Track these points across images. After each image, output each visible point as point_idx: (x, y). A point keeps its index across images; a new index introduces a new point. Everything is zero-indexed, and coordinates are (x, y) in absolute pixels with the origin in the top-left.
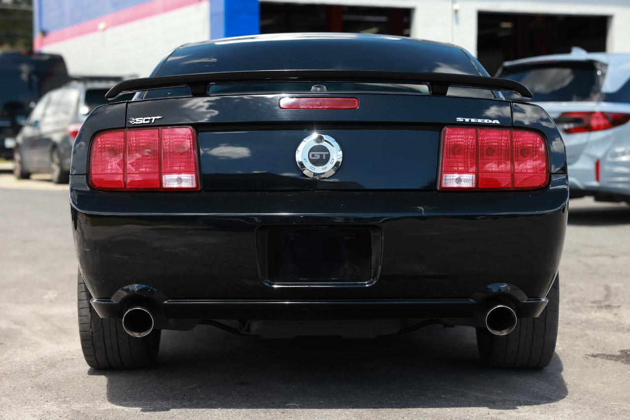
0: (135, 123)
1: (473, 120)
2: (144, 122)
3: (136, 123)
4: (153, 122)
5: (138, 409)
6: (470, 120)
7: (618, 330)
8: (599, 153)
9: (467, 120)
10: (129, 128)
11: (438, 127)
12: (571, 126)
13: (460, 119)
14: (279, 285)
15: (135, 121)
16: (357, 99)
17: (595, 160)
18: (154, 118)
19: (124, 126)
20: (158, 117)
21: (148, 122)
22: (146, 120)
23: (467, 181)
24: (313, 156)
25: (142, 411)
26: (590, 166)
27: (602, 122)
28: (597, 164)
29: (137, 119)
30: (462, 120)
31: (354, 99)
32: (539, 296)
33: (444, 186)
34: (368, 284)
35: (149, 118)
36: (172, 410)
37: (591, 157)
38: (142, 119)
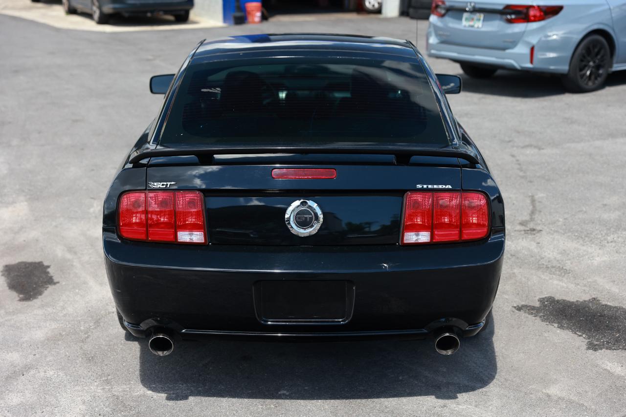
0: (153, 186)
1: (430, 186)
2: (161, 187)
3: (155, 187)
4: (168, 186)
5: (164, 395)
6: (427, 187)
7: (539, 268)
8: (534, 40)
9: (425, 186)
10: (149, 190)
11: (401, 193)
12: (513, 17)
13: (419, 186)
14: (271, 322)
15: (154, 185)
16: (336, 170)
17: (530, 46)
18: (169, 183)
19: (145, 188)
20: (173, 183)
21: (165, 186)
22: (163, 185)
23: (424, 237)
24: (299, 218)
25: (168, 399)
26: (526, 51)
27: (538, 14)
28: (532, 49)
29: (155, 184)
30: (421, 187)
31: (333, 170)
32: (477, 322)
33: (405, 242)
34: (342, 321)
35: (165, 183)
36: (191, 398)
37: (528, 43)
38: (159, 183)
